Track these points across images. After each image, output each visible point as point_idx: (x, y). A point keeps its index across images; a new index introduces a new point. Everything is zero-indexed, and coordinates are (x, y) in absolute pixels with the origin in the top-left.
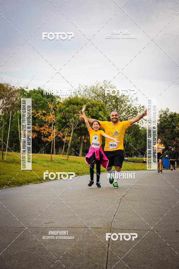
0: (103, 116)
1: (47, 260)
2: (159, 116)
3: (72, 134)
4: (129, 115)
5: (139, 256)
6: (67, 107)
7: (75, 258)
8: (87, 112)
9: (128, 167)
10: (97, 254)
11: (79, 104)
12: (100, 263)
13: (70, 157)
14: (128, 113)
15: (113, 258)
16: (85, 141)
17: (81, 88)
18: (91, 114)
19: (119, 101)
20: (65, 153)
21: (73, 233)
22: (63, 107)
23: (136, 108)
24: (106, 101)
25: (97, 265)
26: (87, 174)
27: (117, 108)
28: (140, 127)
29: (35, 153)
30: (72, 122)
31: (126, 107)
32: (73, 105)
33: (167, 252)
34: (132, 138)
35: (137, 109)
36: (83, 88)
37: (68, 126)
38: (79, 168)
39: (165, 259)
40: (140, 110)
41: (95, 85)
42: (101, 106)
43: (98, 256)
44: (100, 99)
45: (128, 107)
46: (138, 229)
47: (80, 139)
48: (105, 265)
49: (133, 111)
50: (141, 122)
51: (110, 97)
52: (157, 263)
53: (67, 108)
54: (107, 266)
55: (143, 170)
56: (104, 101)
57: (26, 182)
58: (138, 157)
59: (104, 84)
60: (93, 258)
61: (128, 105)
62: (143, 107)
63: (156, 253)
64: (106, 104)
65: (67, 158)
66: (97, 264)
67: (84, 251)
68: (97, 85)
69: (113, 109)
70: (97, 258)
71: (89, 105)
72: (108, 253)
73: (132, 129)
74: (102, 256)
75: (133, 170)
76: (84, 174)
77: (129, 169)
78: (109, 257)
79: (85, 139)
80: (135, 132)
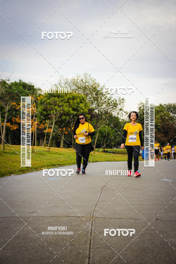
0: (84, 108)
1: (31, 248)
2: (139, 108)
3: (53, 125)
4: (109, 108)
5: (121, 243)
6: (48, 99)
7: (58, 246)
8: (68, 104)
9: (108, 158)
10: (79, 242)
11: (60, 96)
12: (83, 251)
13: (51, 149)
14: (108, 105)
15: (96, 245)
16: (66, 133)
17: (62, 80)
18: (72, 106)
19: (100, 93)
20: (46, 145)
21: (56, 222)
22: (44, 99)
23: (116, 100)
24: (87, 94)
25: (81, 253)
26: (68, 165)
27: (98, 101)
28: (120, 119)
29: (16, 145)
30: (53, 114)
31: (106, 100)
32: (54, 97)
33: (147, 239)
34: (112, 129)
35: (117, 102)
36: (64, 80)
37: (49, 119)
38: (60, 159)
39: (146, 246)
40: (120, 103)
41: (76, 78)
42: (81, 98)
43: (80, 244)
44: (81, 92)
45: (108, 100)
46: (119, 217)
47: (62, 131)
48: (88, 252)
49: (113, 104)
50: (121, 114)
51: (91, 90)
52: (138, 249)
53: (48, 101)
54: (89, 253)
55: (123, 161)
56: (84, 94)
57: (8, 173)
58: (118, 149)
59: (84, 77)
60: (76, 246)
61: (108, 97)
62: (122, 99)
63: (137, 240)
64: (86, 96)
65: (49, 149)
66: (81, 251)
67: (67, 239)
68: (78, 77)
69: (93, 102)
70: (80, 245)
71: (70, 97)
72: (90, 241)
73: (112, 121)
74: (85, 244)
75: (113, 161)
76: (66, 165)
77: (109, 160)
78: (91, 245)
79: (66, 130)
80: (116, 124)
